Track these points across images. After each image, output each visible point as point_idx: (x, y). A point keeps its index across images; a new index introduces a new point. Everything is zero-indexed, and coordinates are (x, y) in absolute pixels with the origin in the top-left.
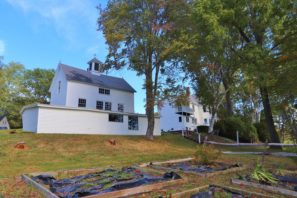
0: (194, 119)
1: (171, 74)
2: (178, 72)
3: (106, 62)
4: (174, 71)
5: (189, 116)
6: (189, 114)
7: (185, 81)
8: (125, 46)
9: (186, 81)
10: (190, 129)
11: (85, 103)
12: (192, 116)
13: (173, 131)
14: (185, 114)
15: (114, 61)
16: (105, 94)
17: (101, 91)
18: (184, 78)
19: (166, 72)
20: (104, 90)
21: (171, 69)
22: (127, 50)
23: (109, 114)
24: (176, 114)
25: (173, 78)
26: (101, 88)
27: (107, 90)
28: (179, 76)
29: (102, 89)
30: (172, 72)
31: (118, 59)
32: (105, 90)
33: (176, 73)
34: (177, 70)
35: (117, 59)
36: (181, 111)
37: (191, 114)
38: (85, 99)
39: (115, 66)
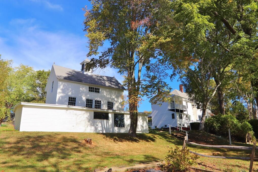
0: (188, 116)
1: (156, 71)
2: (163, 69)
3: (91, 61)
4: (159, 68)
5: (182, 113)
6: (182, 111)
7: (172, 78)
8: (111, 45)
9: (174, 78)
10: (183, 125)
11: (75, 101)
12: (185, 112)
13: (166, 127)
14: (177, 111)
15: (99, 59)
16: (95, 92)
17: (91, 90)
18: (172, 75)
19: (151, 69)
20: (93, 88)
21: (156, 66)
22: (113, 49)
23: (94, 112)
24: (169, 111)
25: (159, 75)
26: (91, 86)
27: (97, 89)
28: (164, 73)
29: (91, 88)
30: (157, 69)
31: (103, 58)
32: (95, 88)
33: (161, 69)
34: (162, 67)
35: (101, 58)
36: (174, 108)
37: (184, 111)
38: (75, 97)
39: (101, 65)
